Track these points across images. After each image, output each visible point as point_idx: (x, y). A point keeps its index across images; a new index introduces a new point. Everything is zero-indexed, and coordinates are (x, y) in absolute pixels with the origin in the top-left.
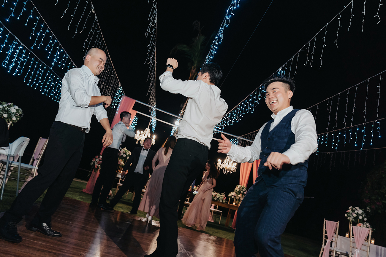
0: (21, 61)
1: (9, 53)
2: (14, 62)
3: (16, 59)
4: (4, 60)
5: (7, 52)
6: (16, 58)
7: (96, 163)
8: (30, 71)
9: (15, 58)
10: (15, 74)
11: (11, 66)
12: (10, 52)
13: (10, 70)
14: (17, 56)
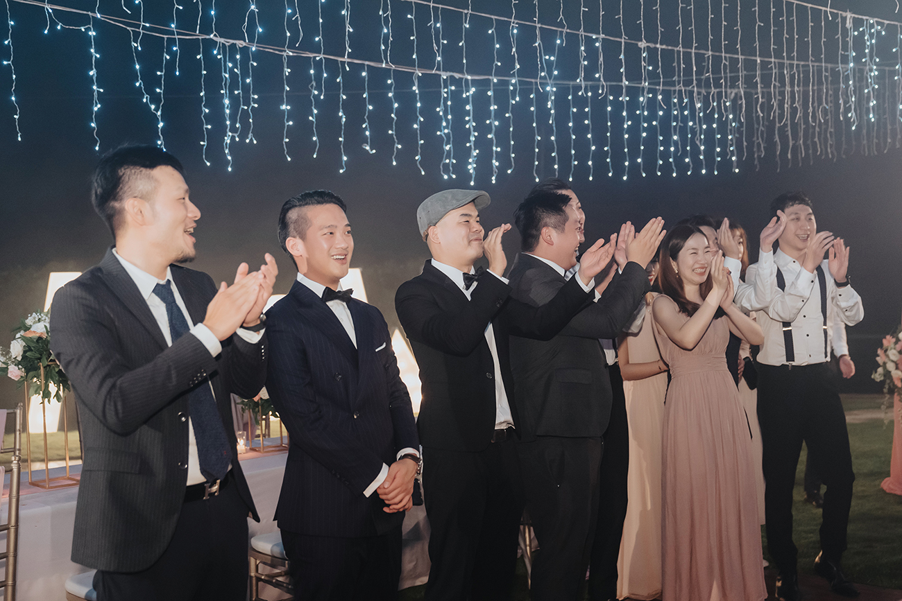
0: (493, 127)
1: (446, 131)
2: (473, 147)
3: (476, 134)
4: (442, 160)
5: (438, 133)
6: (474, 131)
7: (891, 367)
8: (539, 138)
9: (472, 133)
10: (494, 178)
11: (470, 163)
12: (445, 128)
13: (473, 176)
14: (474, 124)
